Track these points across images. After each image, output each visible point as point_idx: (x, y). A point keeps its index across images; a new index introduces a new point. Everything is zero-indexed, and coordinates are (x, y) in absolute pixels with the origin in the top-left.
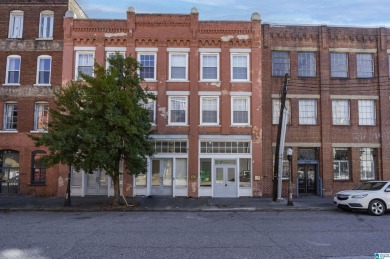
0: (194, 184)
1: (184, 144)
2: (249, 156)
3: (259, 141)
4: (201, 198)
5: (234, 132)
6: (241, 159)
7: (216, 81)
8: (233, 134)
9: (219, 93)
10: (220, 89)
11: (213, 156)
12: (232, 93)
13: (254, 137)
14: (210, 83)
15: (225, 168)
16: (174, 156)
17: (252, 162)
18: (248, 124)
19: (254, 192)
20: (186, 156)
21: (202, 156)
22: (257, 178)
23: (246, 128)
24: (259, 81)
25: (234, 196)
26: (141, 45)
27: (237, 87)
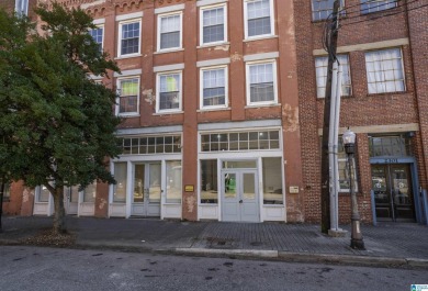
0: (190, 200)
1: (177, 139)
2: (278, 153)
3: (295, 128)
4: (202, 221)
5: (250, 116)
6: (263, 159)
7: (222, 43)
8: (251, 119)
9: (227, 60)
10: (229, 54)
11: (220, 156)
12: (246, 58)
13: (285, 122)
14: (213, 47)
15: (239, 173)
16: (163, 157)
17: (283, 163)
18: (276, 101)
19: (288, 214)
20: (179, 156)
21: (202, 156)
22: (293, 189)
23: (271, 107)
24: (291, 32)
25: (255, 220)
26: (122, 12)
27: (255, 47)
